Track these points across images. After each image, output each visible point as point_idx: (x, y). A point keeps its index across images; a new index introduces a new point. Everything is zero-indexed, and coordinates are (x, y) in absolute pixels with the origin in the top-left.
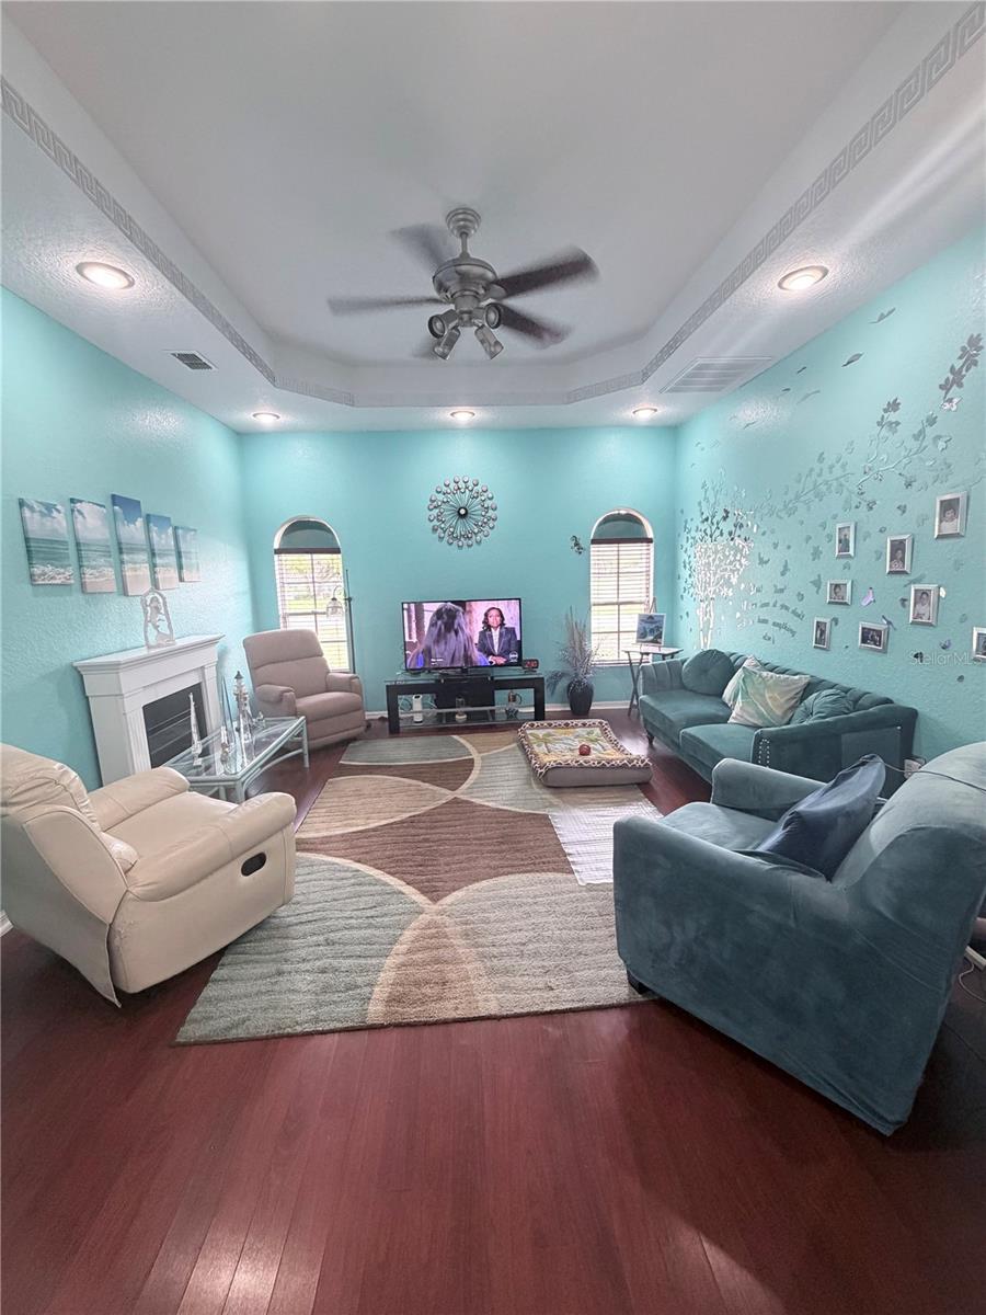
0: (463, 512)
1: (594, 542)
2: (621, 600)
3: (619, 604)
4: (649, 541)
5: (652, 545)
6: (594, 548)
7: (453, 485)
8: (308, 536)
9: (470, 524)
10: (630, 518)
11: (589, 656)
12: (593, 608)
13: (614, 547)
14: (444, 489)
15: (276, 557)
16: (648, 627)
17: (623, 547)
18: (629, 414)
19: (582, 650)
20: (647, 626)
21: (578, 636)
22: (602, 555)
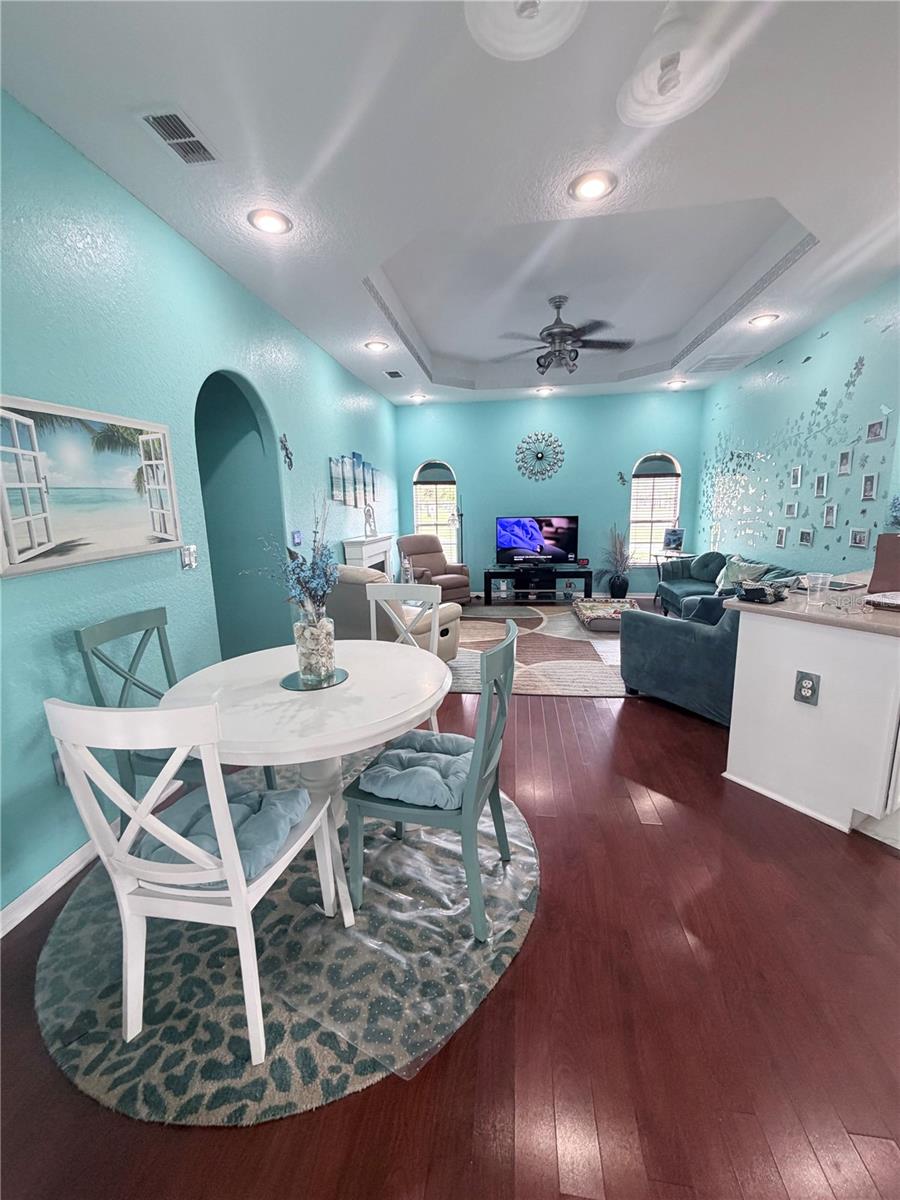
0: (540, 455)
1: (635, 476)
2: (654, 519)
3: (652, 522)
4: (678, 475)
5: (680, 479)
6: (635, 481)
7: (534, 437)
8: (434, 473)
9: (545, 464)
10: (663, 458)
11: (627, 558)
12: (632, 525)
13: (650, 480)
14: (528, 440)
15: (414, 486)
16: (673, 538)
17: (657, 480)
18: (665, 385)
19: (622, 554)
20: (671, 537)
21: (619, 543)
22: (641, 487)
